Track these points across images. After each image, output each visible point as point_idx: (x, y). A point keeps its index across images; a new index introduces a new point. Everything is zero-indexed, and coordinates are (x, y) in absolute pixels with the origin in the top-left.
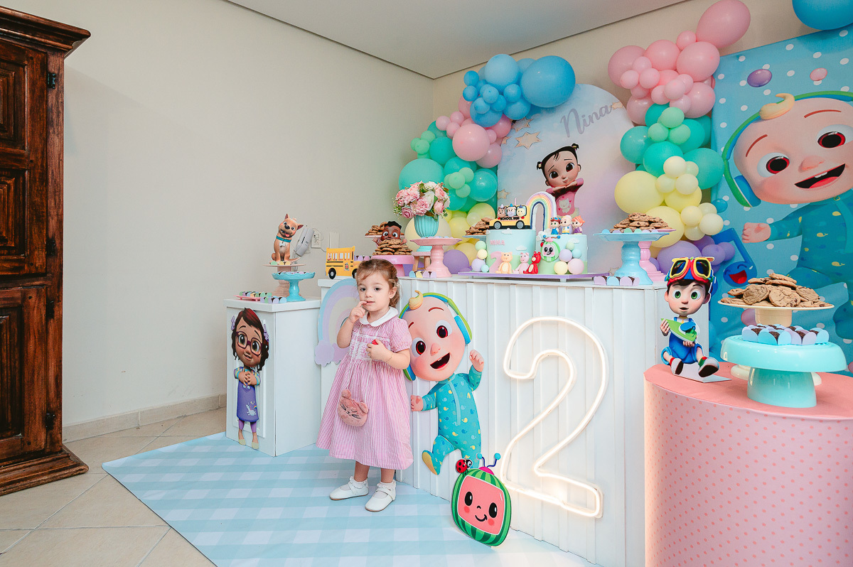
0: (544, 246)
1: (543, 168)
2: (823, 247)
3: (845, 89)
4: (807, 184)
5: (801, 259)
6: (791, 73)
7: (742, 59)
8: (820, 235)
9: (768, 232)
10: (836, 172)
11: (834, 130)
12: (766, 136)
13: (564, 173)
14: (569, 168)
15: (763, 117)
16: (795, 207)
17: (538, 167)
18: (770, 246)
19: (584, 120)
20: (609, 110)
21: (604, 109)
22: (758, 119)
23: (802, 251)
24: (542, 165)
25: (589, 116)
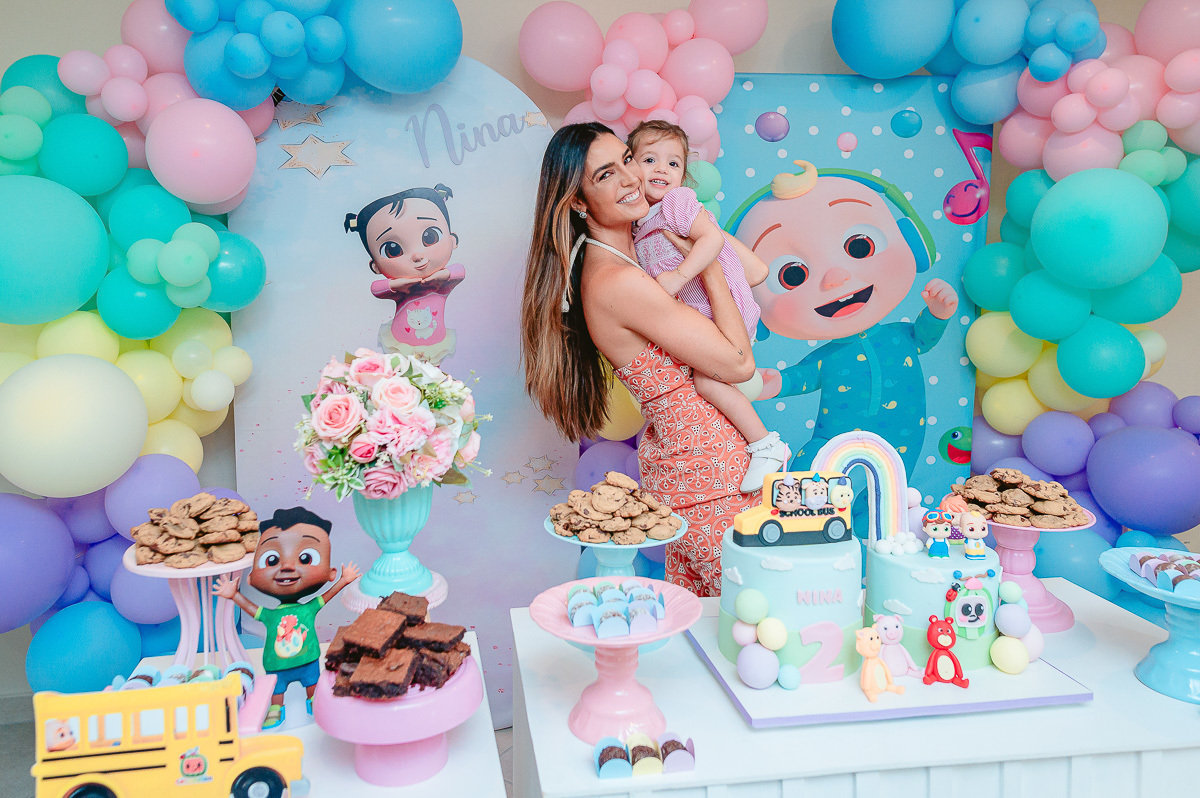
0: (961, 599)
1: (362, 229)
2: (845, 406)
3: (877, 173)
4: (828, 310)
5: (819, 425)
6: (814, 131)
7: (748, 87)
8: (842, 389)
9: (777, 385)
10: (863, 296)
11: (864, 232)
12: (779, 225)
13: (415, 247)
14: (430, 238)
15: (776, 193)
16: (813, 344)
17: (347, 225)
18: (781, 406)
19: (464, 137)
20: (519, 124)
21: (507, 122)
22: (770, 196)
23: (820, 413)
24: (359, 223)
25: (475, 129)
